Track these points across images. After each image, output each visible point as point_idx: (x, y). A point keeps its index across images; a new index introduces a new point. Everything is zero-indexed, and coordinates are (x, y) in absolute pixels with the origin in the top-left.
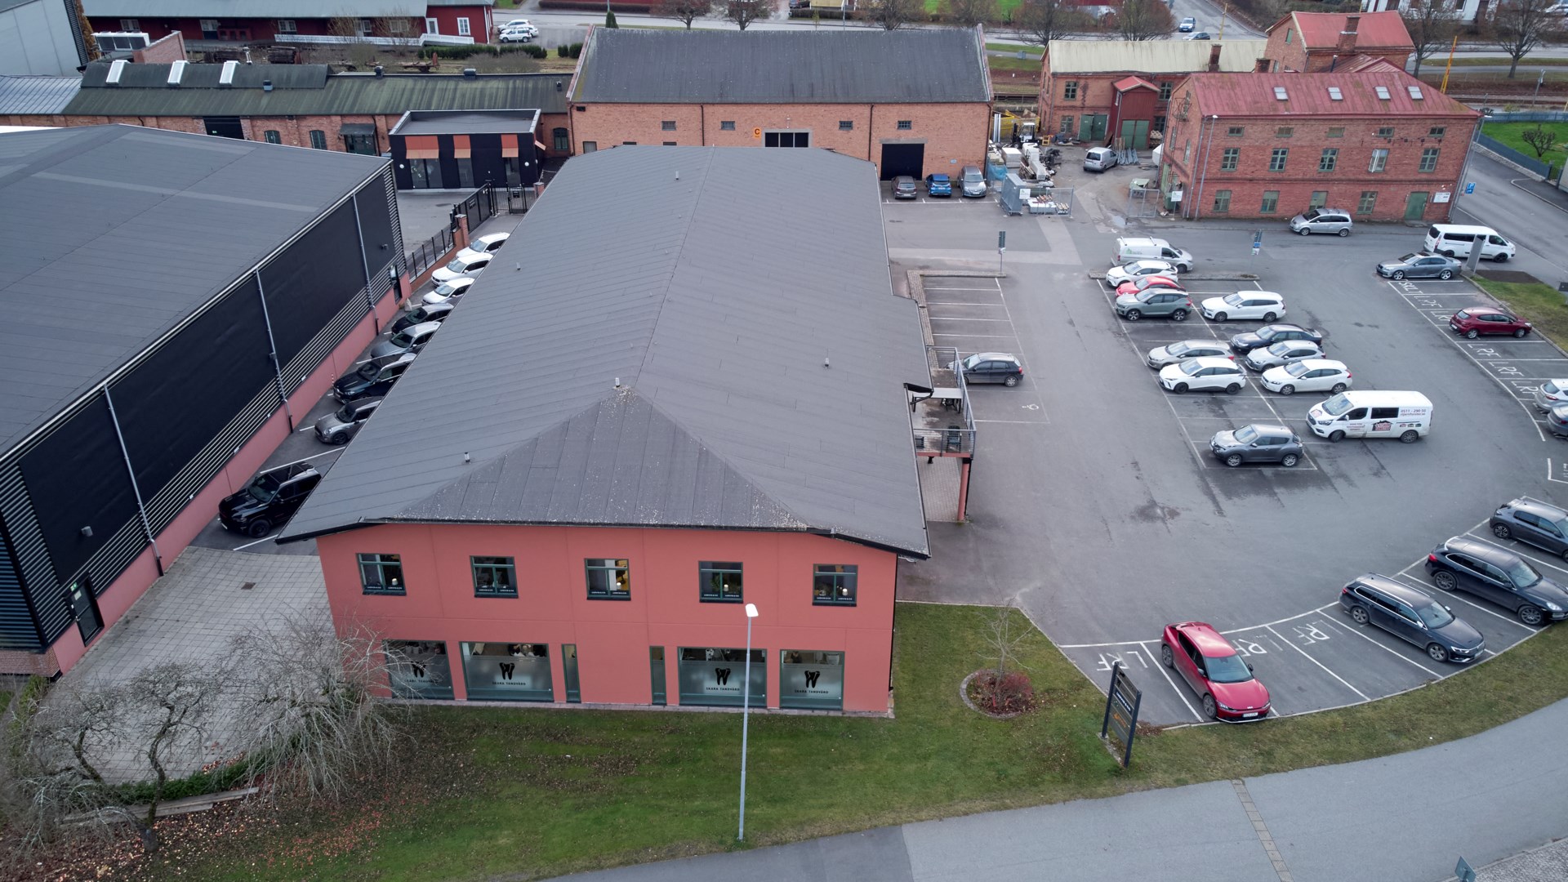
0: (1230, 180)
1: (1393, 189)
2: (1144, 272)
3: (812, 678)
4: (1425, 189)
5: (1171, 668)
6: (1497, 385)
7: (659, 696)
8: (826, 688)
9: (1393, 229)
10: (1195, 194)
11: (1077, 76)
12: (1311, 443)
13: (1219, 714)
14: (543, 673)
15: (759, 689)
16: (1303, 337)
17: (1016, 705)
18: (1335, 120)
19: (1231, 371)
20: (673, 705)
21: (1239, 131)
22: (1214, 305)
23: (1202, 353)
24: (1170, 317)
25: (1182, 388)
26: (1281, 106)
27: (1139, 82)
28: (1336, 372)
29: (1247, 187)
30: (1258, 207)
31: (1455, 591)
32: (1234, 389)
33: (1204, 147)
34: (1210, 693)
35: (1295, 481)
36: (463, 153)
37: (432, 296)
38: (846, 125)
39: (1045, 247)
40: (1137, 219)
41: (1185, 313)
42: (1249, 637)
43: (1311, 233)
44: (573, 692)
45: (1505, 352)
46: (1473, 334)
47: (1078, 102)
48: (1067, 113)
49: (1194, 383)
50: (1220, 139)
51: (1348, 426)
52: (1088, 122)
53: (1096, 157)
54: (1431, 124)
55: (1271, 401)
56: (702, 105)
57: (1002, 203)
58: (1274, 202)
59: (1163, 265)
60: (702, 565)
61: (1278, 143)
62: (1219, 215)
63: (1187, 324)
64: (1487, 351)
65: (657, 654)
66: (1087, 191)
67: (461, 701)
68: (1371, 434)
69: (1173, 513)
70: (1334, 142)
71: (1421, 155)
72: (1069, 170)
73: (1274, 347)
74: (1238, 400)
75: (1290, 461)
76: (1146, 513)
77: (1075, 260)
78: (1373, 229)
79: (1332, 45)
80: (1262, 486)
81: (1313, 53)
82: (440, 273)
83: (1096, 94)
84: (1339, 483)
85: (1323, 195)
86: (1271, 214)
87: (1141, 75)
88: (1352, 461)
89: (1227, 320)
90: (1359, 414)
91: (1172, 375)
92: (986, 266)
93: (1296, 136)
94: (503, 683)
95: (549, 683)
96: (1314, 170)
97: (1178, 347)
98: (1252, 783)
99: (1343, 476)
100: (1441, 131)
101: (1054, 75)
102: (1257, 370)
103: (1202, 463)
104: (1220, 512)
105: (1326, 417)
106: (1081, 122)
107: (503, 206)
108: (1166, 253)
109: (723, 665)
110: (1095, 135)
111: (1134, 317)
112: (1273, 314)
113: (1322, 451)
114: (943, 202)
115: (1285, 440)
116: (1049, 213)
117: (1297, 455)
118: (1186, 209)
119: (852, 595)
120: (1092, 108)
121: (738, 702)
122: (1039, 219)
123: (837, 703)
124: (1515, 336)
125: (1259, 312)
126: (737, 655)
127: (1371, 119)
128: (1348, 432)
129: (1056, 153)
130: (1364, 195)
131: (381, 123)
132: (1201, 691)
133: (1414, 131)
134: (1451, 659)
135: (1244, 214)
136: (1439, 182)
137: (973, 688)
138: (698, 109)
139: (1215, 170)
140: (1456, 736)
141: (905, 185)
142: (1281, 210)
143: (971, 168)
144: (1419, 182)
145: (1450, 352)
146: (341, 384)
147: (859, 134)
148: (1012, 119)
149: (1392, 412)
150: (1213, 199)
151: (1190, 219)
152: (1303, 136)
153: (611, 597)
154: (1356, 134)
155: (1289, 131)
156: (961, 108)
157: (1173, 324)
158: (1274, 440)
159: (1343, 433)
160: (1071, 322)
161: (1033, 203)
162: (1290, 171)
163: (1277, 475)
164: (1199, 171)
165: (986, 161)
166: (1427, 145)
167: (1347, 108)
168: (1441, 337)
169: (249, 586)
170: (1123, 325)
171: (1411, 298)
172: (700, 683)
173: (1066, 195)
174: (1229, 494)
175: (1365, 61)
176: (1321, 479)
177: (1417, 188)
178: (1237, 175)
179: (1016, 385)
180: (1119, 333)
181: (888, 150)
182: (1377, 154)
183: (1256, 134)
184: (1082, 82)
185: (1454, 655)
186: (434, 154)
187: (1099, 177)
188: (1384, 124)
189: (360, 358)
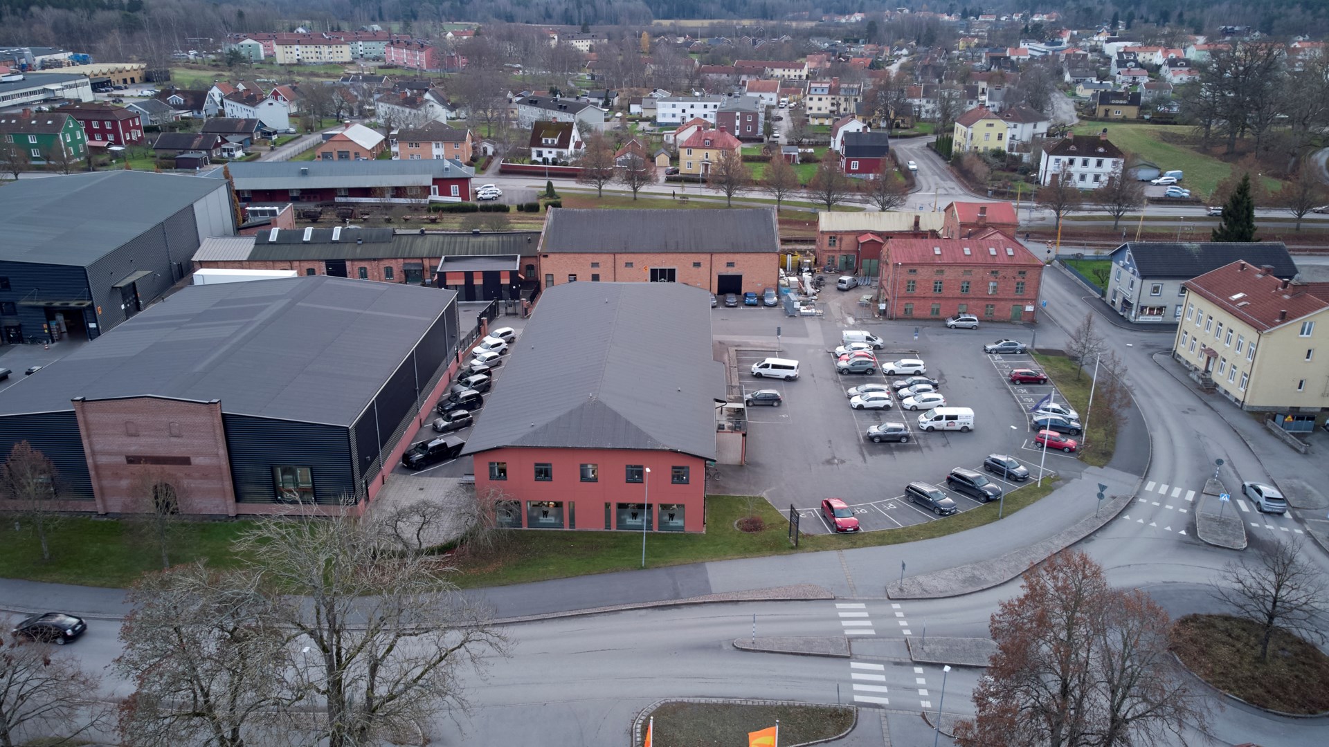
0: (912, 298)
1: (1003, 303)
2: (854, 349)
3: (672, 516)
4: (1020, 303)
5: (824, 517)
6: (1019, 407)
7: (608, 526)
8: (677, 522)
9: (1003, 326)
10: (893, 305)
11: (836, 233)
12: (918, 433)
13: (839, 530)
14: (560, 516)
15: (649, 522)
16: (928, 382)
17: (756, 529)
18: (967, 265)
19: (885, 399)
20: (614, 529)
21: (915, 271)
22: (888, 366)
23: (873, 390)
24: (865, 373)
25: (860, 407)
26: (937, 258)
27: (871, 237)
28: (938, 399)
29: (922, 302)
30: (929, 312)
31: (957, 491)
32: (887, 408)
33: (895, 280)
34: (835, 522)
35: (905, 449)
36: (478, 281)
37: (474, 362)
38: (697, 265)
39: (806, 335)
40: (861, 319)
41: (873, 371)
42: (861, 507)
43: (956, 327)
44: (572, 525)
45: (1031, 391)
46: (1018, 382)
47: (837, 248)
48: (831, 254)
49: (867, 405)
50: (904, 275)
51: (935, 424)
52: (844, 259)
53: (844, 282)
54: (1018, 269)
55: (905, 414)
56: (614, 254)
57: (786, 309)
58: (938, 310)
59: (865, 345)
60: (627, 466)
61: (938, 278)
62: (907, 317)
63: (873, 376)
64: (1023, 390)
65: (607, 505)
66: (835, 302)
67: (525, 528)
68: (946, 428)
69: (843, 462)
70: (968, 278)
71: (1015, 284)
72: (829, 289)
73: (911, 388)
74: (888, 413)
75: (904, 440)
76: (829, 462)
77: (821, 342)
78: (993, 325)
79: (973, 221)
80: (889, 451)
81: (963, 225)
82: (477, 349)
83: (847, 243)
84: (925, 450)
85: (965, 307)
86: (937, 316)
87: (873, 233)
88: (935, 441)
89: (894, 374)
90: (939, 418)
91: (856, 401)
92: (772, 345)
93: (946, 274)
94: (543, 520)
95: (562, 520)
96: (958, 293)
97: (862, 388)
98: (845, 552)
99: (929, 447)
100: (1024, 273)
101: (822, 232)
102: (901, 399)
103: (862, 441)
104: (865, 460)
105: (925, 420)
106: (839, 260)
107: (502, 310)
108: (868, 339)
109: (635, 511)
110: (848, 267)
111: (845, 372)
112: (919, 371)
113: (922, 436)
114: (752, 308)
115: (901, 430)
116: (811, 315)
117: (907, 437)
118: (889, 313)
119: (688, 479)
120: (845, 251)
121: (641, 528)
122: (805, 319)
123: (682, 528)
124: (1039, 383)
125: (912, 370)
126: (641, 506)
127: (986, 266)
128: (936, 427)
129: (821, 279)
130: (987, 306)
131: (426, 263)
132: (832, 522)
133: (1010, 272)
134: (942, 513)
135: (922, 316)
136: (1028, 300)
137: (739, 523)
138: (612, 256)
139: (903, 292)
140: (932, 537)
141: (732, 299)
142: (942, 314)
143: (770, 289)
144: (1016, 300)
145: (1004, 391)
146: (440, 404)
147: (704, 269)
148: (798, 257)
149: (955, 417)
150: (903, 308)
151: (891, 319)
152: (949, 274)
153: (590, 480)
154: (978, 273)
155: (942, 271)
156: (763, 256)
157: (866, 376)
158: (895, 430)
159: (933, 428)
160: (813, 375)
161: (803, 310)
162: (945, 293)
163: (897, 446)
164: (894, 293)
165: (778, 284)
166: (1018, 280)
167: (973, 260)
168: (1003, 383)
169: (421, 489)
170: (840, 377)
171: (997, 364)
172: (625, 520)
173: (823, 306)
174: (871, 454)
175: (990, 230)
176: (918, 448)
177: (1016, 303)
178: (915, 295)
179: (779, 405)
180: (837, 381)
181: (722, 279)
182: (991, 284)
183: (924, 274)
184: (839, 237)
185: (942, 511)
186: (462, 282)
187: (846, 293)
188: (994, 268)
189: (444, 393)
